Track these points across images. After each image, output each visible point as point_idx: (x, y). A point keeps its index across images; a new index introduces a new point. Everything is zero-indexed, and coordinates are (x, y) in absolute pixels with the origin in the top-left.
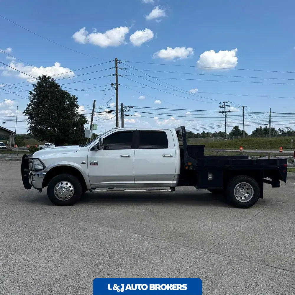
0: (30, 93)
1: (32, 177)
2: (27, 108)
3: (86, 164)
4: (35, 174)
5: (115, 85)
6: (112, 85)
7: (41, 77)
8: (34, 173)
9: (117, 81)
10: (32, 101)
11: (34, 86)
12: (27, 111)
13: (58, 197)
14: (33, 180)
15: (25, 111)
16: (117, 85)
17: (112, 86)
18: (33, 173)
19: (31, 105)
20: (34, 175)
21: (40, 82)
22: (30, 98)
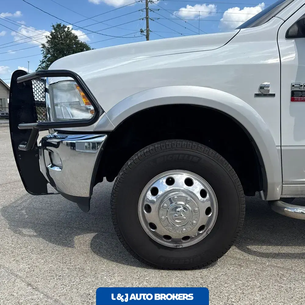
0: (42, 46)
1: (50, 154)
2: (40, 65)
3: (273, 95)
4: (59, 143)
5: (145, 31)
6: (142, 31)
7: (55, 26)
8: (55, 137)
9: (147, 27)
10: (46, 57)
11: (46, 37)
12: (40, 68)
13: (156, 234)
14: (53, 165)
15: (38, 68)
16: (148, 31)
17: (142, 33)
18: (51, 138)
19: (45, 62)
20: (57, 146)
21: (54, 33)
22: (43, 53)
